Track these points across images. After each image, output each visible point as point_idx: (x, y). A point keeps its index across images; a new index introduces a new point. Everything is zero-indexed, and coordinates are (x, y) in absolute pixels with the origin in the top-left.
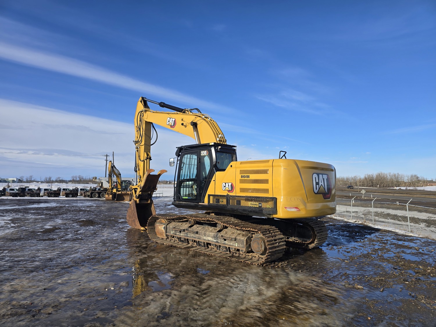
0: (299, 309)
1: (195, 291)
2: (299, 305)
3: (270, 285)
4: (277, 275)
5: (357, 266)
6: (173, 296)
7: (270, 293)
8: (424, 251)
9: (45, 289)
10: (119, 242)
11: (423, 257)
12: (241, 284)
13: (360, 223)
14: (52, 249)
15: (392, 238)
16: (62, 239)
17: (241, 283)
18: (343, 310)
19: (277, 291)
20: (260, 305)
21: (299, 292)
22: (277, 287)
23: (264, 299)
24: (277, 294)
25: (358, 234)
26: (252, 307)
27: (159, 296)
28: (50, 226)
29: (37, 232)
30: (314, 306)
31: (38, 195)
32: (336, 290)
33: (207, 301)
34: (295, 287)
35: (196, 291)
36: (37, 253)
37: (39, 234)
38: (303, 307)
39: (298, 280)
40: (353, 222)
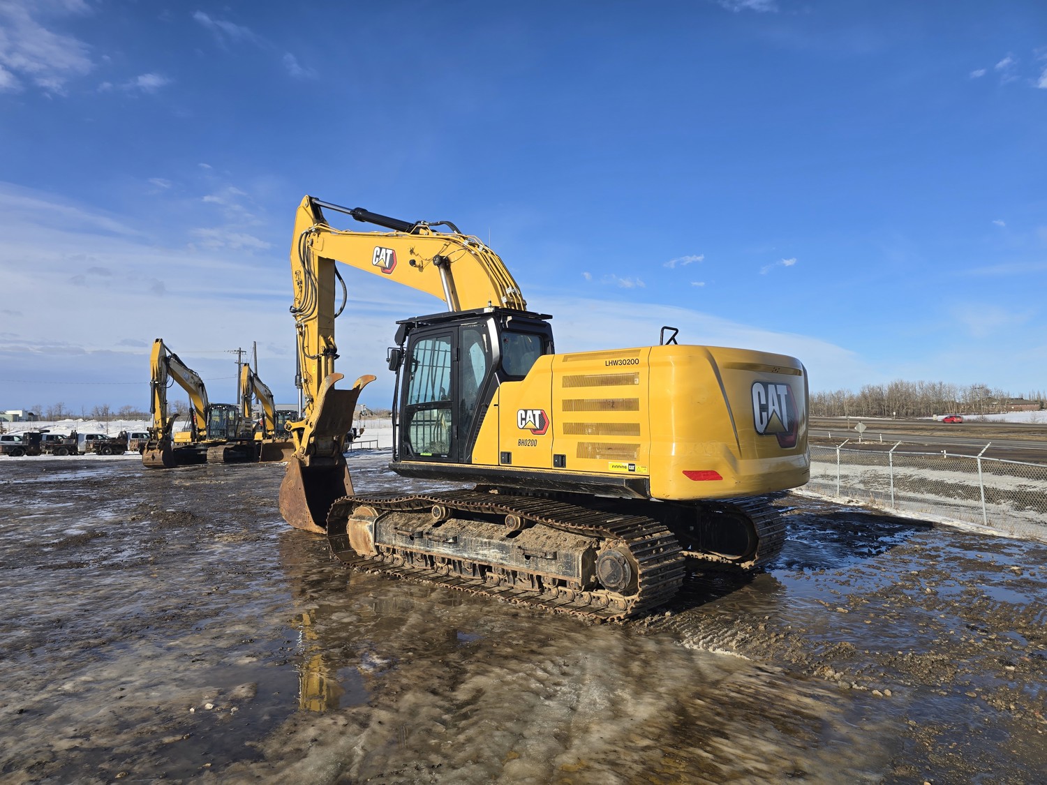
0: (727, 761)
1: (438, 709)
2: (726, 746)
3: (642, 684)
4: (663, 654)
5: (870, 624)
6: (373, 725)
7: (643, 709)
8: (1034, 575)
9: (21, 712)
10: (250, 569)
11: (1036, 594)
12: (564, 685)
13: (861, 504)
14: (69, 592)
15: (947, 543)
16: (104, 563)
17: (565, 681)
18: (850, 759)
19: (663, 704)
20: (617, 749)
21: (722, 704)
22: (662, 690)
23: (629, 731)
24: (664, 714)
25: (860, 534)
26: (594, 756)
27: (335, 727)
28: (82, 529)
29: (43, 545)
30: (768, 748)
31: (73, 450)
32: (823, 696)
33: (470, 740)
34: (712, 690)
35: (440, 707)
36: (27, 605)
37: (46, 550)
38: (739, 752)
39: (718, 667)
40: (842, 503)
